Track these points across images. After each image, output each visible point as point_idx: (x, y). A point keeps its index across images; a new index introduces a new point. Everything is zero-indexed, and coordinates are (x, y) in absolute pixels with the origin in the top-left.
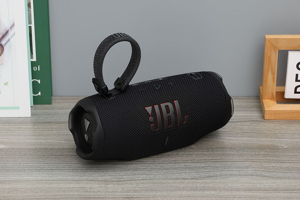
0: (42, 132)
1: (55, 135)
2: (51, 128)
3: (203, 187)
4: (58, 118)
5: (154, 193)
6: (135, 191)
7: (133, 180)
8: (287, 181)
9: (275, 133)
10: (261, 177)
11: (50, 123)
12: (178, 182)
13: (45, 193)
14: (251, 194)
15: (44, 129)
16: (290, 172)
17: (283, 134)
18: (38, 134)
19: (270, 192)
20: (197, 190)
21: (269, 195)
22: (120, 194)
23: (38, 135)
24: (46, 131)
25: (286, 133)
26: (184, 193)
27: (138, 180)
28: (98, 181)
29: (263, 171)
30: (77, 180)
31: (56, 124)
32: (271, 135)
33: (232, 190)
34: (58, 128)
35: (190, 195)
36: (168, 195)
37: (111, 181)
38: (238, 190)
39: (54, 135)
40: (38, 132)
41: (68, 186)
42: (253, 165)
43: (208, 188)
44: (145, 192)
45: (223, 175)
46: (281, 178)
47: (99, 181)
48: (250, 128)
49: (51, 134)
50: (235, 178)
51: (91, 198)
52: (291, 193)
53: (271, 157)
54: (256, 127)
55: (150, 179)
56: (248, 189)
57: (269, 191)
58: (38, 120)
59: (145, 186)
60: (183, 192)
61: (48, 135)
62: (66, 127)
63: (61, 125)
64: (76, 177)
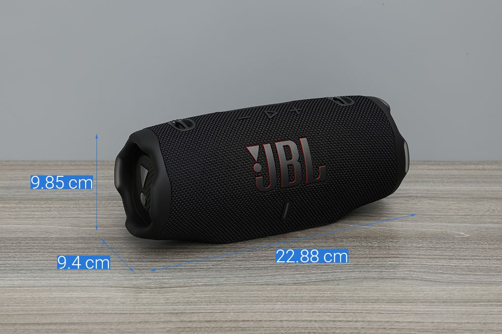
0: (33, 213)
1: (55, 218)
2: (49, 208)
3: (314, 297)
4: (63, 193)
5: (223, 306)
6: (189, 303)
7: (187, 287)
8: (467, 288)
9: (449, 214)
10: (419, 281)
11: (47, 199)
12: (268, 289)
13: (24, 306)
14: (400, 308)
15: (36, 209)
16: (472, 274)
17: (463, 217)
18: (25, 216)
19: (435, 304)
20: (302, 302)
21: (433, 309)
22: (161, 308)
23: (23, 218)
24: (40, 212)
25: (469, 215)
26: (278, 306)
27: (195, 286)
28: (122, 287)
29: (424, 272)
30: (85, 286)
31: (58, 202)
32: (441, 218)
33: (366, 301)
34: (61, 207)
35: (288, 309)
36: (249, 309)
37: (146, 288)
38: (376, 301)
39: (52, 218)
40: (25, 213)
41: (68, 295)
42: (406, 263)
43: (322, 299)
44: (207, 305)
45: (351, 279)
46: (456, 283)
47: (125, 287)
48: (403, 207)
49: (48, 216)
50: (373, 284)
51: (107, 313)
52: (475, 306)
53: (439, 251)
54: (414, 206)
55: (217, 285)
56: (395, 300)
57: (434, 302)
58: (27, 195)
59: (208, 295)
60: (276, 304)
61: (42, 218)
62: (75, 206)
63: (67, 202)
64: (84, 281)
